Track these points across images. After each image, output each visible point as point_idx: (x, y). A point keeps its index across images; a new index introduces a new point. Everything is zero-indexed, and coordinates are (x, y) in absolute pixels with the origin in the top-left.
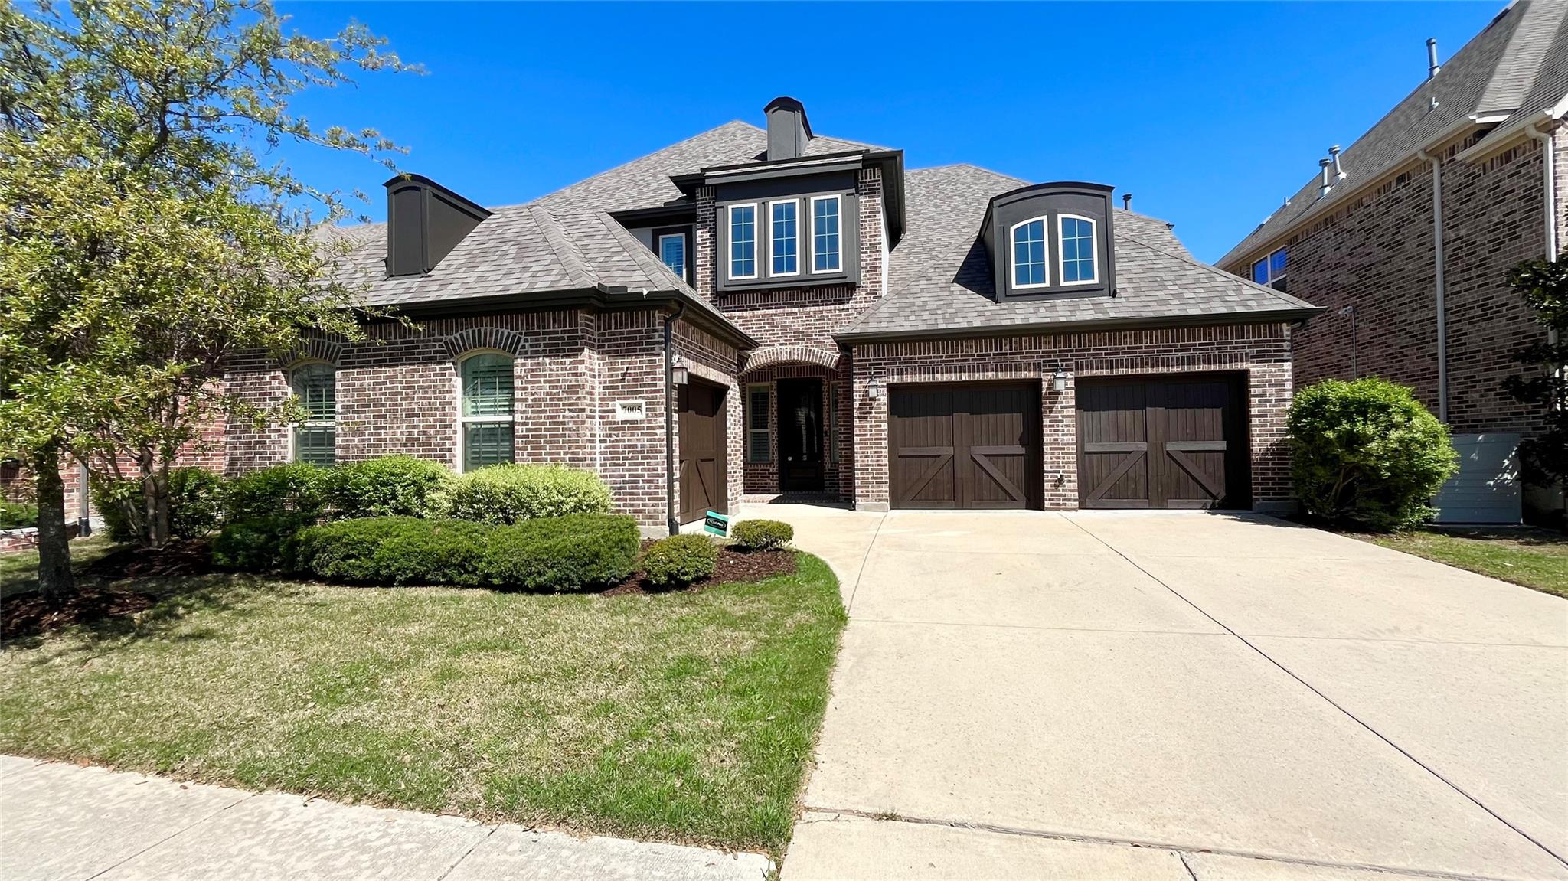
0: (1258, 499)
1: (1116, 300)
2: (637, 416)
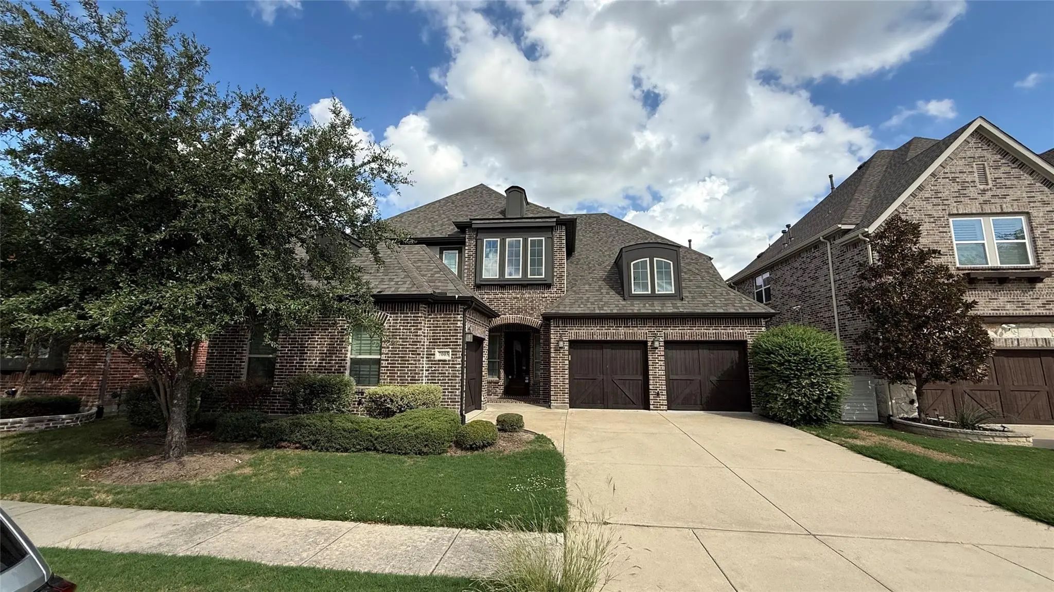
0: (754, 407)
1: (684, 302)
2: (447, 358)
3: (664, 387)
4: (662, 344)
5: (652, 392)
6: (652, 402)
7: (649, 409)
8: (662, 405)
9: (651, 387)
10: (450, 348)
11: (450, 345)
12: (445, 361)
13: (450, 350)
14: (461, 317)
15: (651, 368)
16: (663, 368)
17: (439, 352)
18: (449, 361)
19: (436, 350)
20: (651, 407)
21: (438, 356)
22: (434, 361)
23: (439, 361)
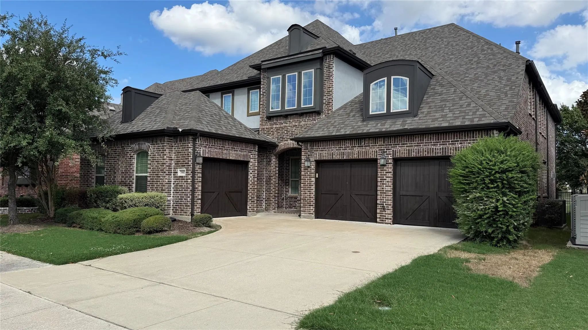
1: (415, 119)
2: (184, 175)
3: (390, 202)
4: (390, 161)
5: (379, 207)
6: (378, 216)
7: (376, 222)
8: (387, 219)
9: (378, 202)
10: (185, 168)
11: (185, 166)
12: (182, 177)
13: (185, 169)
14: (191, 145)
15: (379, 184)
16: (390, 184)
17: (181, 171)
18: (185, 177)
19: (178, 169)
20: (378, 220)
21: (180, 174)
22: (177, 177)
23: (180, 177)
